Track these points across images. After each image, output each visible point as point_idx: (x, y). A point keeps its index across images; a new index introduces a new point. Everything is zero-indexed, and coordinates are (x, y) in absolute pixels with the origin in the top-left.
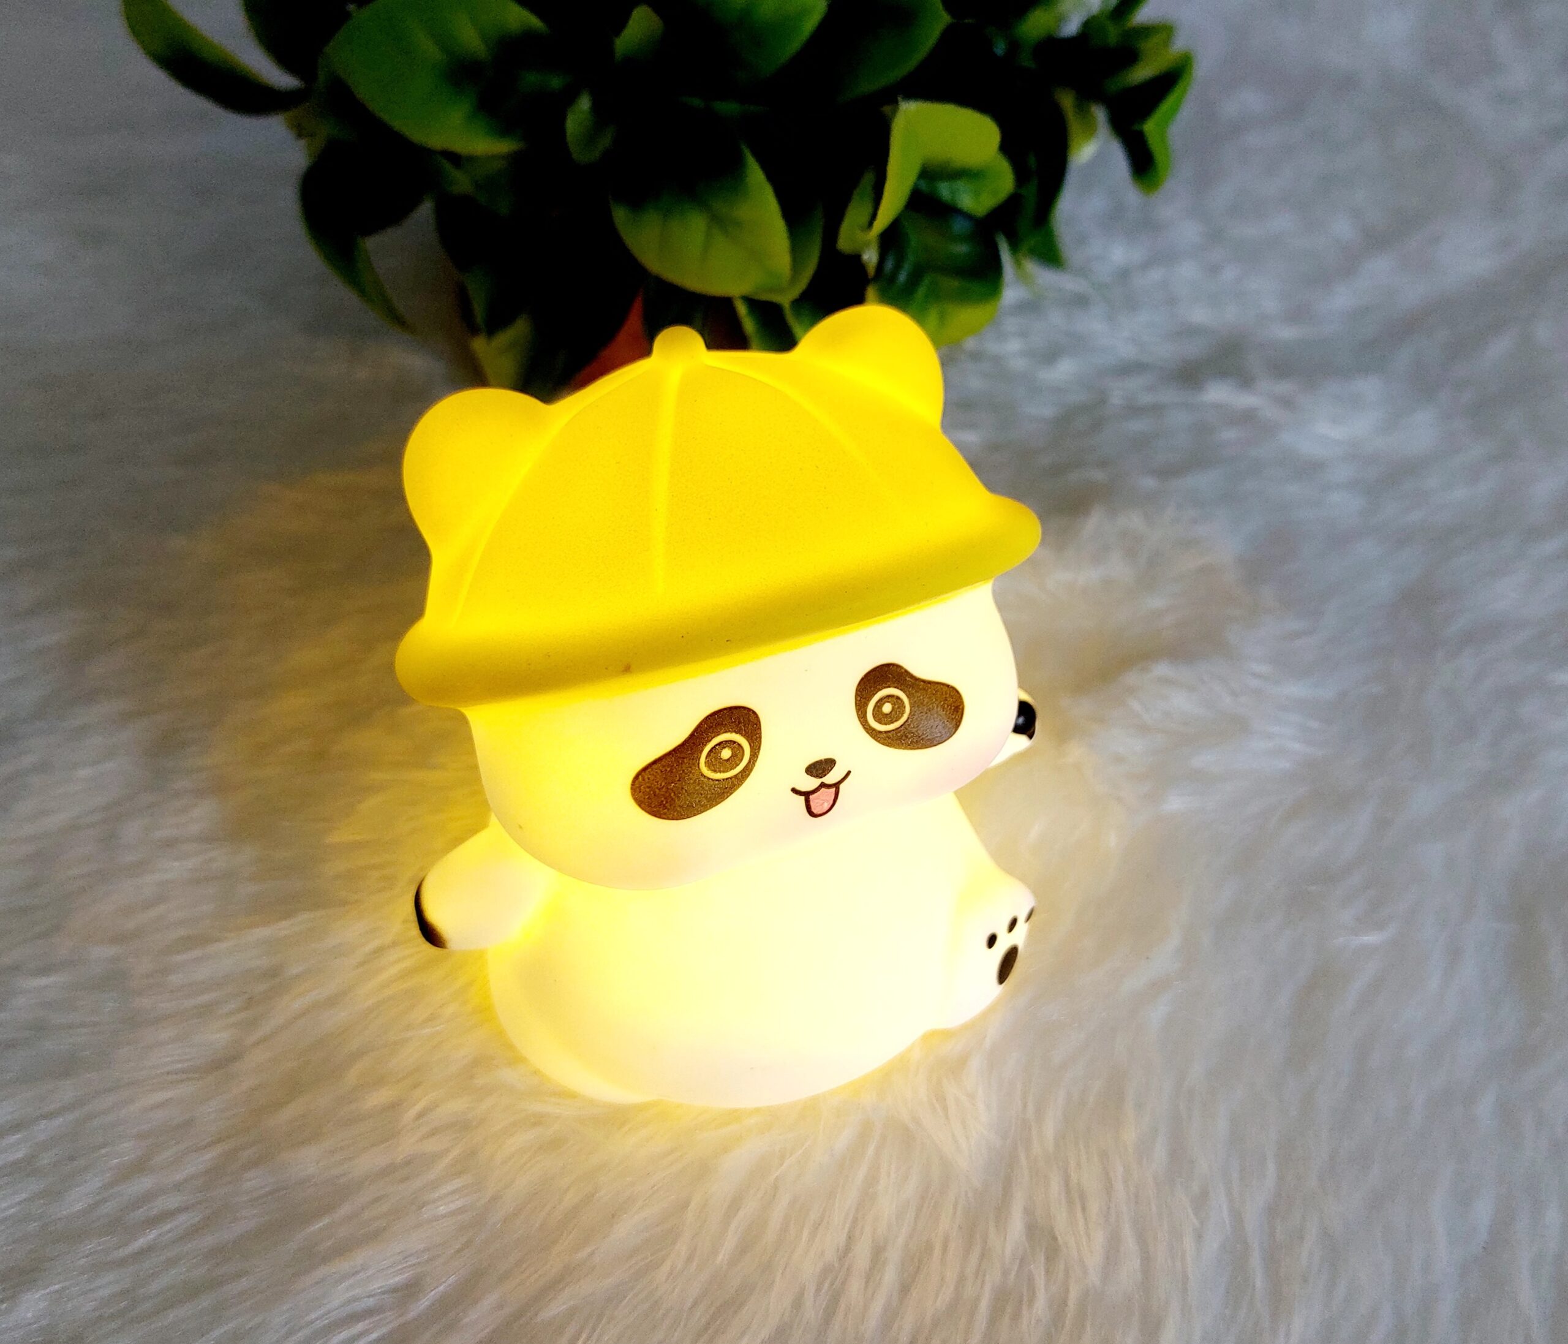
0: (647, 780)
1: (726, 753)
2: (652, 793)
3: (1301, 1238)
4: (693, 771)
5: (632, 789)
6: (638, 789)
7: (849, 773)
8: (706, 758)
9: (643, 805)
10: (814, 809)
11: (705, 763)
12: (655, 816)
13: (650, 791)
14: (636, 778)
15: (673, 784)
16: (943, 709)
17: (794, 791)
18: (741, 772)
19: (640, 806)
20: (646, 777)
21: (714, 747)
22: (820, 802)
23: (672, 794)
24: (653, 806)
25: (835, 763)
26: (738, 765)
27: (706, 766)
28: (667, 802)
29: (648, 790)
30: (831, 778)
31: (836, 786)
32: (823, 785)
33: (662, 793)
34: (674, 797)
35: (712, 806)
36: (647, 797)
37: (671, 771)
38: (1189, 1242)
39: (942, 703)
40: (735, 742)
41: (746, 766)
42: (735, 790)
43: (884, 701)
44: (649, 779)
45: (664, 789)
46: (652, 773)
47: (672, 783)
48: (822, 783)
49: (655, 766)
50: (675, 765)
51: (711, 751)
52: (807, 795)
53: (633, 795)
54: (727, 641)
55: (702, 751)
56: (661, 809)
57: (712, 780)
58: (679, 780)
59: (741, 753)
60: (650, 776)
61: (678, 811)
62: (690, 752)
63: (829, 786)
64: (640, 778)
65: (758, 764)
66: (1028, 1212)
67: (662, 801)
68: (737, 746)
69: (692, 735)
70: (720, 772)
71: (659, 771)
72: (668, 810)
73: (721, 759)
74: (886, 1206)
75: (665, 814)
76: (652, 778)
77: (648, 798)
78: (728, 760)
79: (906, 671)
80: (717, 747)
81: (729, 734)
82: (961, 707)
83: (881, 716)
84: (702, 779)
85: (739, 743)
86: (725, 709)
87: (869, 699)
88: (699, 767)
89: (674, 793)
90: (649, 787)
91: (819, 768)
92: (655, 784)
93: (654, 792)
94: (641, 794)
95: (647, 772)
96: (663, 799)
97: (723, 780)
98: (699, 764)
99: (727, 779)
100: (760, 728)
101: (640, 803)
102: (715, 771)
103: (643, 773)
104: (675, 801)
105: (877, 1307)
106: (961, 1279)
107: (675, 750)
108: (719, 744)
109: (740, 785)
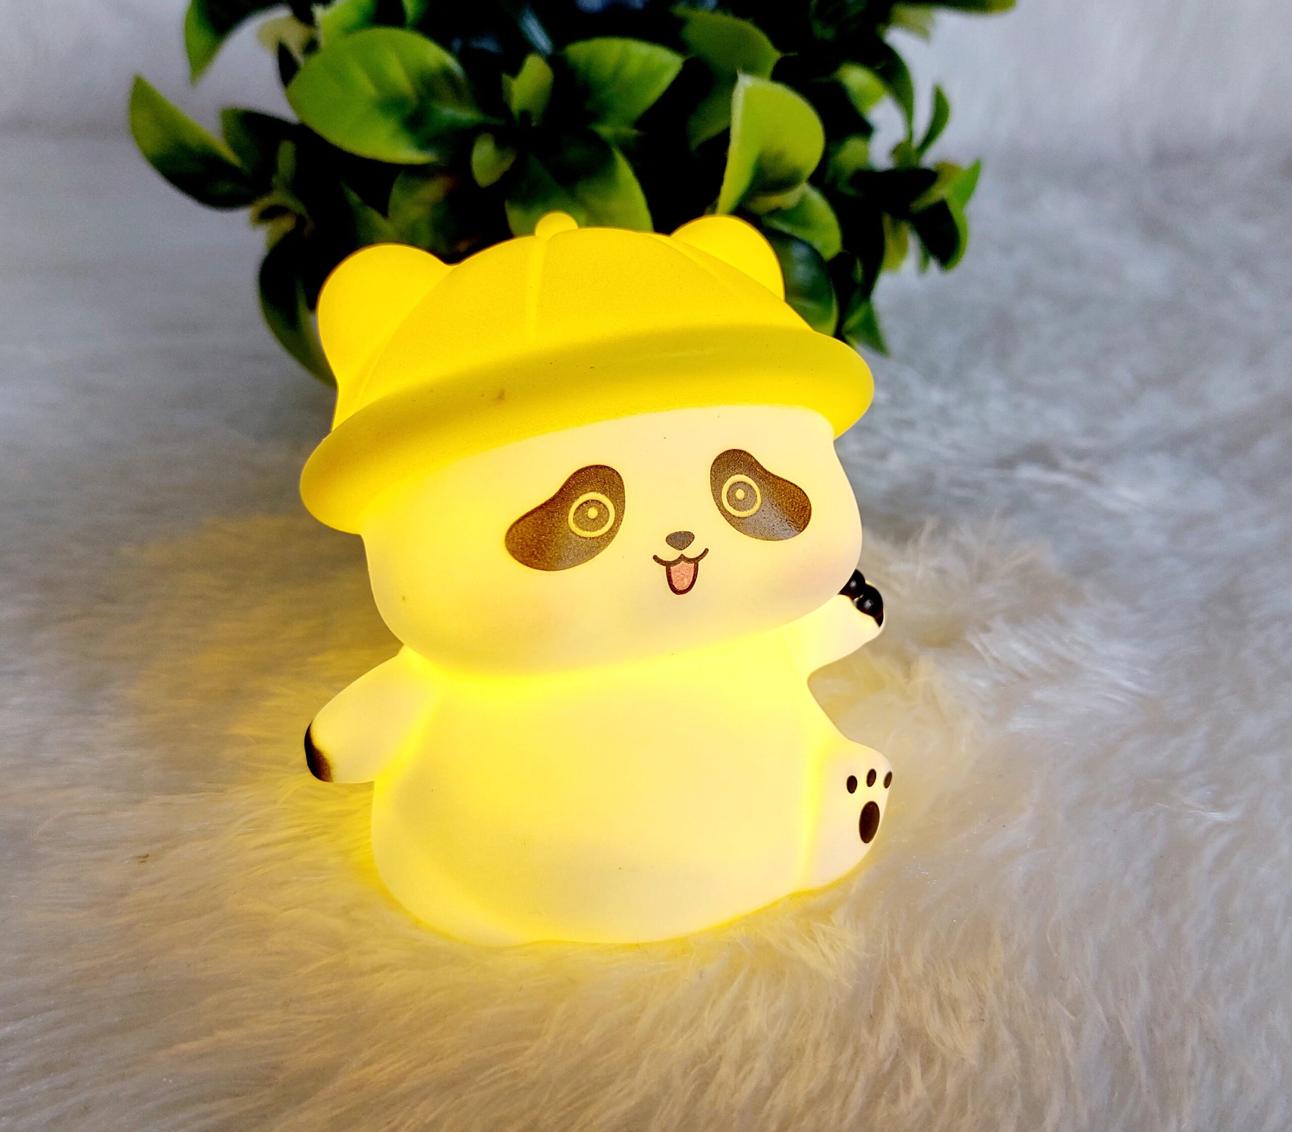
0: (520, 532)
1: (593, 513)
2: (524, 543)
3: (1183, 1043)
4: (562, 526)
5: (506, 540)
6: (511, 541)
7: (706, 551)
8: (575, 514)
9: (516, 555)
10: (676, 583)
11: (574, 519)
12: (527, 565)
13: (522, 542)
14: (510, 530)
15: (543, 537)
16: (792, 506)
17: (655, 558)
18: (606, 533)
19: (513, 555)
20: (519, 529)
21: (582, 505)
22: (681, 575)
23: (543, 546)
24: (525, 555)
25: (694, 538)
26: (603, 526)
27: (574, 522)
28: (538, 553)
29: (520, 541)
30: (691, 551)
31: (696, 561)
32: (682, 558)
33: (535, 544)
34: (544, 548)
35: (580, 562)
36: (519, 547)
37: (542, 524)
38: (1067, 1039)
39: (791, 500)
40: (600, 503)
41: (611, 529)
42: (602, 550)
43: (737, 486)
44: (521, 530)
45: (536, 541)
46: (524, 525)
47: (543, 535)
48: (682, 555)
49: (527, 519)
50: (546, 518)
51: (578, 508)
52: (668, 565)
53: (507, 546)
54: (592, 368)
55: (571, 507)
56: (532, 559)
57: (580, 537)
58: (549, 533)
59: (606, 515)
60: (522, 528)
61: (548, 562)
62: (559, 507)
63: (689, 560)
64: (514, 531)
65: (622, 528)
66: (901, 1020)
67: (534, 552)
68: (602, 507)
69: (561, 490)
70: (587, 530)
71: (531, 523)
72: (539, 560)
73: (588, 517)
74: (756, 1018)
75: (536, 563)
76: (525, 529)
77: (521, 548)
78: (594, 520)
79: (756, 462)
80: (584, 505)
81: (595, 493)
82: (808, 508)
83: (734, 502)
84: (570, 534)
85: (605, 504)
86: (591, 467)
87: (724, 482)
88: (567, 523)
89: (545, 545)
90: (522, 538)
91: (680, 539)
92: (528, 535)
93: (526, 543)
94: (514, 545)
95: (520, 524)
96: (534, 549)
97: (590, 538)
98: (567, 519)
99: (593, 538)
100: (623, 492)
101: (513, 553)
102: (584, 529)
103: (516, 526)
104: (545, 552)
105: (748, 1089)
106: (834, 1068)
107: (546, 504)
108: (586, 502)
109: (606, 545)
